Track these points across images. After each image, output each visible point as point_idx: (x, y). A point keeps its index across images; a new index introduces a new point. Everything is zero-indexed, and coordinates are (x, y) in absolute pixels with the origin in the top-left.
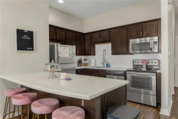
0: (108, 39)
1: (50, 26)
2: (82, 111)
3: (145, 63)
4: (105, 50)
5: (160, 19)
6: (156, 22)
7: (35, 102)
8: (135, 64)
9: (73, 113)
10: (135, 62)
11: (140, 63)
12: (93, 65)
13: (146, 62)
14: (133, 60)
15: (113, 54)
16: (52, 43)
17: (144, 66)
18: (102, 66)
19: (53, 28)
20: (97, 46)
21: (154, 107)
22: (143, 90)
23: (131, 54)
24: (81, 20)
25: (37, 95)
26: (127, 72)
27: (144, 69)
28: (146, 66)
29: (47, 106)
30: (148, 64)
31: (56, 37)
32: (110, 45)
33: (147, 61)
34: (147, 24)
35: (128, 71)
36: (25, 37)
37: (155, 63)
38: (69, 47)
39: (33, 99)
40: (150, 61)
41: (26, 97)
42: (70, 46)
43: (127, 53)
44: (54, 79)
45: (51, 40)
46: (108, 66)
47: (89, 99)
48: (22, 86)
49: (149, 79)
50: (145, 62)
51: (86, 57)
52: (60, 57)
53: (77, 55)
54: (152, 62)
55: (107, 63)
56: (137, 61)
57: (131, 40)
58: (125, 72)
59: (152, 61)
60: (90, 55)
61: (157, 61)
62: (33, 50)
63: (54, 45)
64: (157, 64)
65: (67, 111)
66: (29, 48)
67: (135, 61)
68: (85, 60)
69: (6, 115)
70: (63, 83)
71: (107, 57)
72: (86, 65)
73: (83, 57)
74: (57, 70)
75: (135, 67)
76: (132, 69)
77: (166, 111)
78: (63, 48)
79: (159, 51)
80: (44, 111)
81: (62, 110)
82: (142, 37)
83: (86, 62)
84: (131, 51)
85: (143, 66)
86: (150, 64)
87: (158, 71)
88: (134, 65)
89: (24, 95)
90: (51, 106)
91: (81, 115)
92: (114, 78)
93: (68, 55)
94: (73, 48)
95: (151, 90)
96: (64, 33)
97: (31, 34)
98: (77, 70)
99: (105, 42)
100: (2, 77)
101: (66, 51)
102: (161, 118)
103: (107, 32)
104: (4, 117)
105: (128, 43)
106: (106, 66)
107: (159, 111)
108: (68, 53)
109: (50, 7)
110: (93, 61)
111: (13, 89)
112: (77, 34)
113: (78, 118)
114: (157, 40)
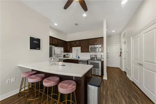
0: (79, 45)
1: (50, 37)
4: (77, 50)
5: (103, 37)
7: (45, 80)
8: (91, 57)
9: (70, 84)
12: (71, 57)
14: (91, 55)
15: (81, 52)
16: (51, 46)
17: (96, 58)
18: (76, 58)
19: (51, 38)
20: (73, 48)
21: (100, 76)
22: (97, 69)
23: (90, 52)
25: (45, 75)
29: (53, 81)
31: (53, 43)
32: (80, 48)
34: (97, 39)
36: (35, 42)
38: (60, 48)
40: (98, 56)
41: (38, 77)
42: (61, 48)
43: (88, 52)
44: (55, 66)
45: (50, 44)
46: (79, 58)
48: (33, 70)
49: (98, 64)
51: (68, 53)
52: (55, 53)
53: (64, 52)
57: (90, 46)
58: (88, 60)
60: (70, 52)
61: (101, 56)
62: (40, 49)
63: (52, 47)
64: (100, 57)
65: (66, 83)
66: (38, 48)
68: (67, 55)
71: (78, 53)
72: (67, 57)
73: (66, 53)
74: (56, 61)
75: (91, 58)
77: (105, 78)
79: (102, 52)
80: (52, 85)
81: (63, 83)
82: (95, 45)
83: (67, 56)
87: (102, 60)
89: (36, 76)
90: (56, 81)
91: (75, 85)
92: (81, 64)
93: (59, 52)
94: (62, 49)
95: (99, 68)
96: (57, 41)
97: (39, 40)
98: (64, 60)
99: (77, 46)
100: (18, 65)
101: (59, 50)
102: (104, 81)
103: (79, 42)
104: (20, 90)
105: (88, 47)
106: (77, 58)
107: (103, 78)
108: (60, 51)
109: (50, 27)
110: (71, 55)
111: (27, 72)
112: (63, 41)
113: (74, 87)
114: (101, 47)
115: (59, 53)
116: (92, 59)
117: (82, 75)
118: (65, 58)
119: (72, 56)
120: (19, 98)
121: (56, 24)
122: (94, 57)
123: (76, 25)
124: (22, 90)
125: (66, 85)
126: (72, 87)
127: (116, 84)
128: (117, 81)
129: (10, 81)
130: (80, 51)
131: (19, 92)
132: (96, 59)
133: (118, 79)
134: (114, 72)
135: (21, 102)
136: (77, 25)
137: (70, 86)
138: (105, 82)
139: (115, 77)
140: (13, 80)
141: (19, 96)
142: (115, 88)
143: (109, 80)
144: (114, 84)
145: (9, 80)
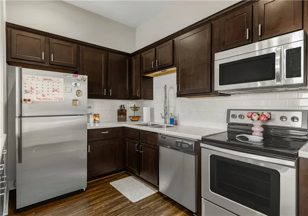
3: (259, 119)
8: (232, 120)
10: (234, 116)
11: (247, 121)
13: (262, 118)
14: (229, 111)
15: (179, 95)
17: (257, 129)
18: (162, 121)
26: (202, 145)
27: (256, 138)
28: (262, 129)
30: (270, 123)
33: (265, 113)
35: (205, 140)
37: (293, 119)
42: (69, 75)
43: (210, 92)
50: (257, 116)
52: (29, 100)
54: (282, 118)
55: (172, 116)
56: (238, 113)
59: (282, 114)
60: (139, 99)
61: (299, 115)
64: (299, 125)
67: (232, 113)
72: (135, 118)
73: (129, 104)
78: (40, 78)
85: (253, 129)
86: (276, 122)
87: (303, 153)
88: (230, 124)
94: (81, 83)
96: (73, 49)
99: (164, 67)
101: (54, 87)
105: (212, 64)
118: (125, 120)
119: (149, 114)
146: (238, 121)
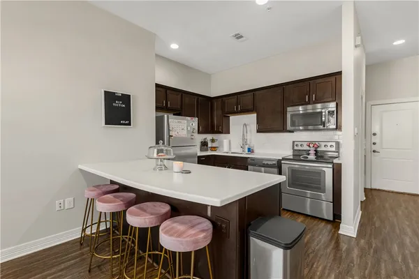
0: (250, 107)
1: (157, 86)
2: (207, 225)
3: (313, 147)
4: (245, 125)
5: (340, 73)
6: (333, 79)
7: (133, 208)
8: (296, 148)
9: (192, 227)
11: (306, 148)
12: (226, 149)
13: (315, 146)
14: (294, 142)
15: (258, 131)
16: (160, 114)
17: (312, 152)
18: (240, 150)
19: (161, 89)
20: (233, 118)
21: (328, 221)
22: (309, 193)
23: (290, 132)
24: (207, 76)
26: (282, 162)
28: (315, 152)
29: (152, 214)
30: (318, 149)
31: (167, 104)
32: (254, 116)
33: (317, 143)
34: (318, 81)
35: (284, 159)
36: (118, 104)
37: (331, 146)
38: (187, 120)
39: (129, 204)
40: (323, 144)
41: (118, 200)
42: (189, 118)
43: (283, 129)
44: (163, 171)
45: (158, 109)
46: (250, 150)
47: (219, 205)
48: (112, 182)
49: (321, 174)
50: (313, 145)
51: (215, 136)
52: (172, 136)
53: (199, 132)
54: (325, 146)
55: (249, 146)
56: (299, 144)
57: (289, 109)
58: (279, 162)
60: (221, 133)
61: (334, 144)
62: (129, 124)
63: (163, 117)
64: (334, 149)
65: (182, 223)
66: (124, 122)
67: (296, 143)
68: (213, 141)
69: (86, 228)
70: (178, 178)
71: (248, 137)
72: (214, 149)
73: (209, 137)
74: (168, 157)
75: (296, 153)
76: (292, 157)
77: (349, 228)
78: (177, 121)
79: (338, 128)
80: (146, 222)
81: (176, 222)
82: (308, 103)
83: (214, 145)
84: (289, 127)
85: (310, 152)
86: (322, 148)
87: (336, 161)
88: (294, 150)
89: (115, 197)
90: (158, 214)
93: (186, 132)
94: (194, 122)
95: (324, 192)
96: (179, 97)
97: (126, 99)
98: (199, 157)
99: (245, 111)
100: (80, 167)
101: (183, 127)
102: (341, 241)
103: (250, 96)
104: (84, 230)
105: (284, 113)
106: (247, 150)
107: (338, 227)
108: (185, 129)
109: (157, 55)
110: (226, 143)
111: (97, 187)
112: (200, 98)
113: (202, 235)
114: (335, 109)
115: (184, 134)
116: (298, 155)
117: (222, 202)
118: (207, 150)
119: (229, 144)
120: (80, 249)
121: (174, 46)
122: (308, 148)
123: (238, 38)
124: (88, 232)
125: (181, 228)
126: (195, 235)
127: (392, 257)
128: (402, 245)
129: (62, 205)
130: (254, 126)
131: (80, 236)
132: (312, 157)
133: (408, 241)
134: (400, 213)
135: (84, 259)
136: (242, 37)
137: (192, 232)
138: (344, 247)
139: (398, 231)
140: (68, 202)
141: (81, 244)
142: (383, 272)
143: (362, 241)
144: (385, 256)
145: (62, 201)
146: (300, 148)
